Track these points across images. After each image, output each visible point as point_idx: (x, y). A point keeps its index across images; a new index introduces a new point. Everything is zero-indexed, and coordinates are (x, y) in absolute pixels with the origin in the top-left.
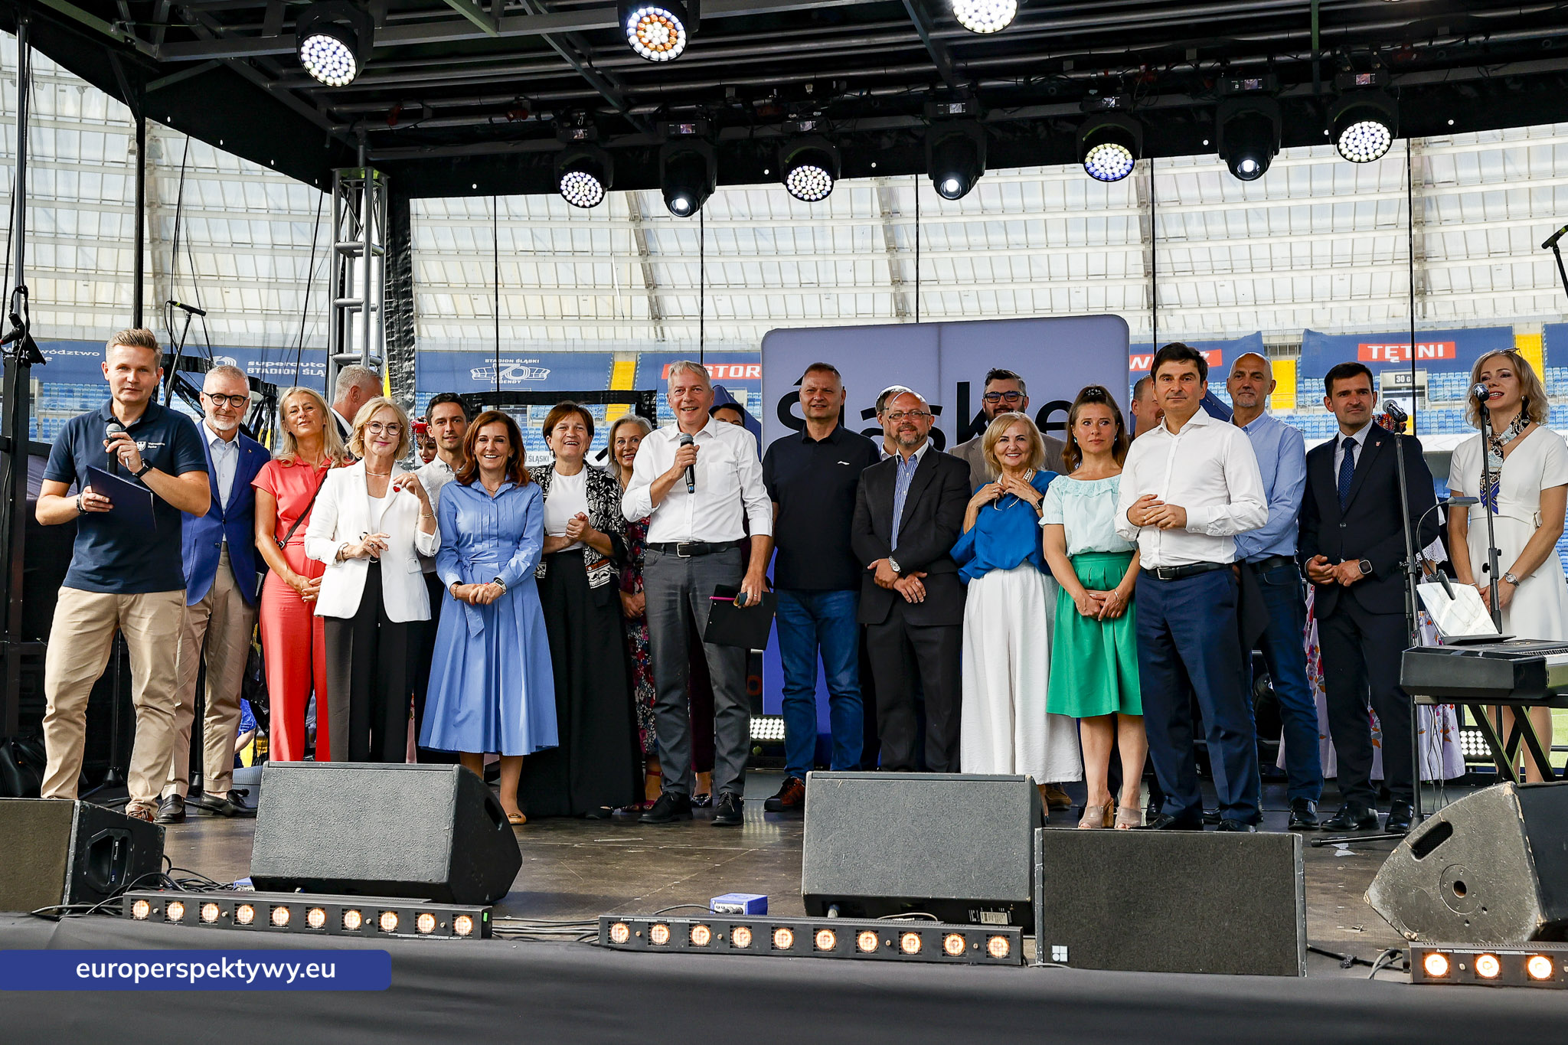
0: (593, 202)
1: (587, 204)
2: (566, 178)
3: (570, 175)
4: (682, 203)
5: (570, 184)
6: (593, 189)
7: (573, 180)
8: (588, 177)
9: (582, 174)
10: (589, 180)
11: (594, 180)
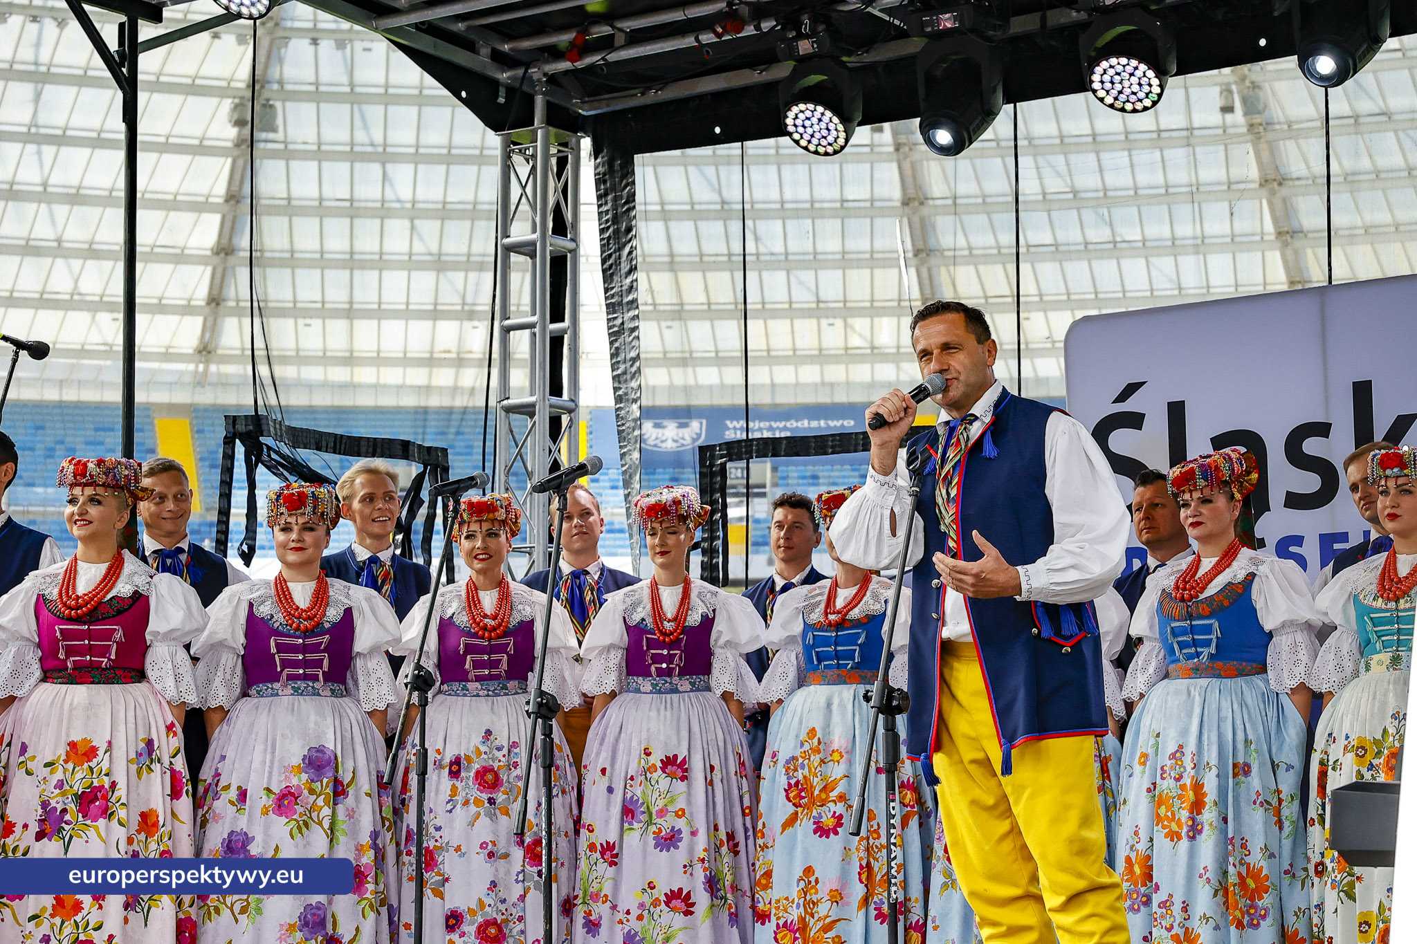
0: (837, 147)
1: (830, 149)
2: (791, 115)
3: (795, 109)
4: (943, 137)
5: (799, 122)
6: (832, 126)
7: (801, 116)
8: (820, 109)
9: (811, 106)
10: (823, 114)
11: (828, 114)
